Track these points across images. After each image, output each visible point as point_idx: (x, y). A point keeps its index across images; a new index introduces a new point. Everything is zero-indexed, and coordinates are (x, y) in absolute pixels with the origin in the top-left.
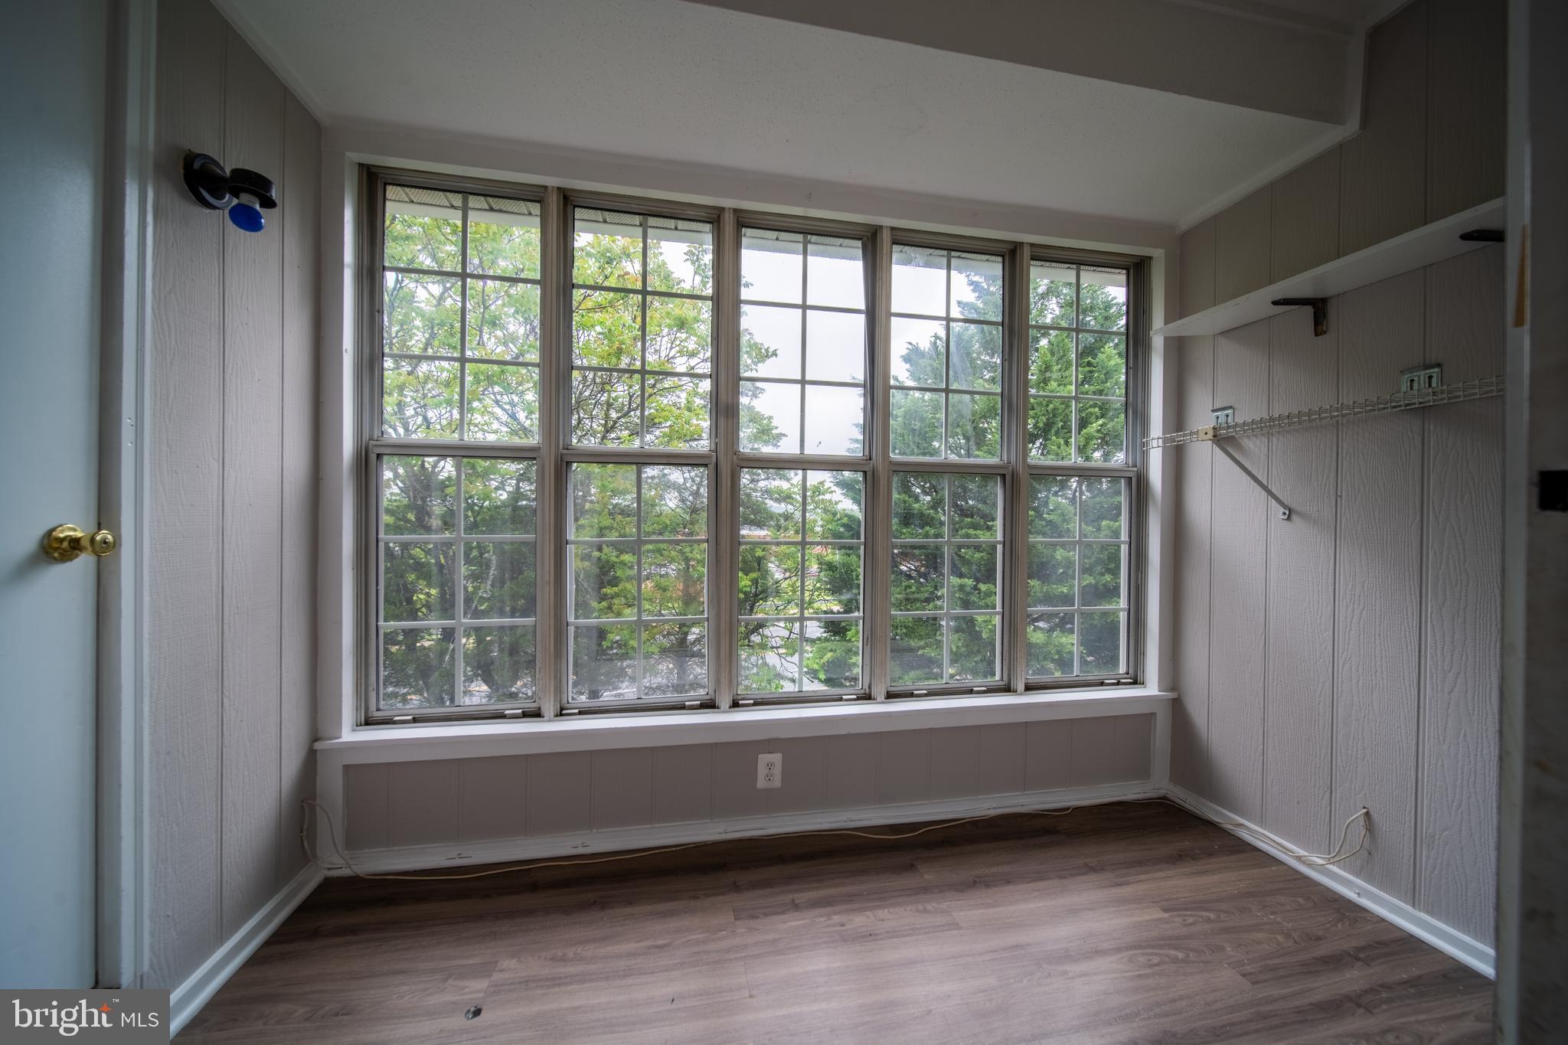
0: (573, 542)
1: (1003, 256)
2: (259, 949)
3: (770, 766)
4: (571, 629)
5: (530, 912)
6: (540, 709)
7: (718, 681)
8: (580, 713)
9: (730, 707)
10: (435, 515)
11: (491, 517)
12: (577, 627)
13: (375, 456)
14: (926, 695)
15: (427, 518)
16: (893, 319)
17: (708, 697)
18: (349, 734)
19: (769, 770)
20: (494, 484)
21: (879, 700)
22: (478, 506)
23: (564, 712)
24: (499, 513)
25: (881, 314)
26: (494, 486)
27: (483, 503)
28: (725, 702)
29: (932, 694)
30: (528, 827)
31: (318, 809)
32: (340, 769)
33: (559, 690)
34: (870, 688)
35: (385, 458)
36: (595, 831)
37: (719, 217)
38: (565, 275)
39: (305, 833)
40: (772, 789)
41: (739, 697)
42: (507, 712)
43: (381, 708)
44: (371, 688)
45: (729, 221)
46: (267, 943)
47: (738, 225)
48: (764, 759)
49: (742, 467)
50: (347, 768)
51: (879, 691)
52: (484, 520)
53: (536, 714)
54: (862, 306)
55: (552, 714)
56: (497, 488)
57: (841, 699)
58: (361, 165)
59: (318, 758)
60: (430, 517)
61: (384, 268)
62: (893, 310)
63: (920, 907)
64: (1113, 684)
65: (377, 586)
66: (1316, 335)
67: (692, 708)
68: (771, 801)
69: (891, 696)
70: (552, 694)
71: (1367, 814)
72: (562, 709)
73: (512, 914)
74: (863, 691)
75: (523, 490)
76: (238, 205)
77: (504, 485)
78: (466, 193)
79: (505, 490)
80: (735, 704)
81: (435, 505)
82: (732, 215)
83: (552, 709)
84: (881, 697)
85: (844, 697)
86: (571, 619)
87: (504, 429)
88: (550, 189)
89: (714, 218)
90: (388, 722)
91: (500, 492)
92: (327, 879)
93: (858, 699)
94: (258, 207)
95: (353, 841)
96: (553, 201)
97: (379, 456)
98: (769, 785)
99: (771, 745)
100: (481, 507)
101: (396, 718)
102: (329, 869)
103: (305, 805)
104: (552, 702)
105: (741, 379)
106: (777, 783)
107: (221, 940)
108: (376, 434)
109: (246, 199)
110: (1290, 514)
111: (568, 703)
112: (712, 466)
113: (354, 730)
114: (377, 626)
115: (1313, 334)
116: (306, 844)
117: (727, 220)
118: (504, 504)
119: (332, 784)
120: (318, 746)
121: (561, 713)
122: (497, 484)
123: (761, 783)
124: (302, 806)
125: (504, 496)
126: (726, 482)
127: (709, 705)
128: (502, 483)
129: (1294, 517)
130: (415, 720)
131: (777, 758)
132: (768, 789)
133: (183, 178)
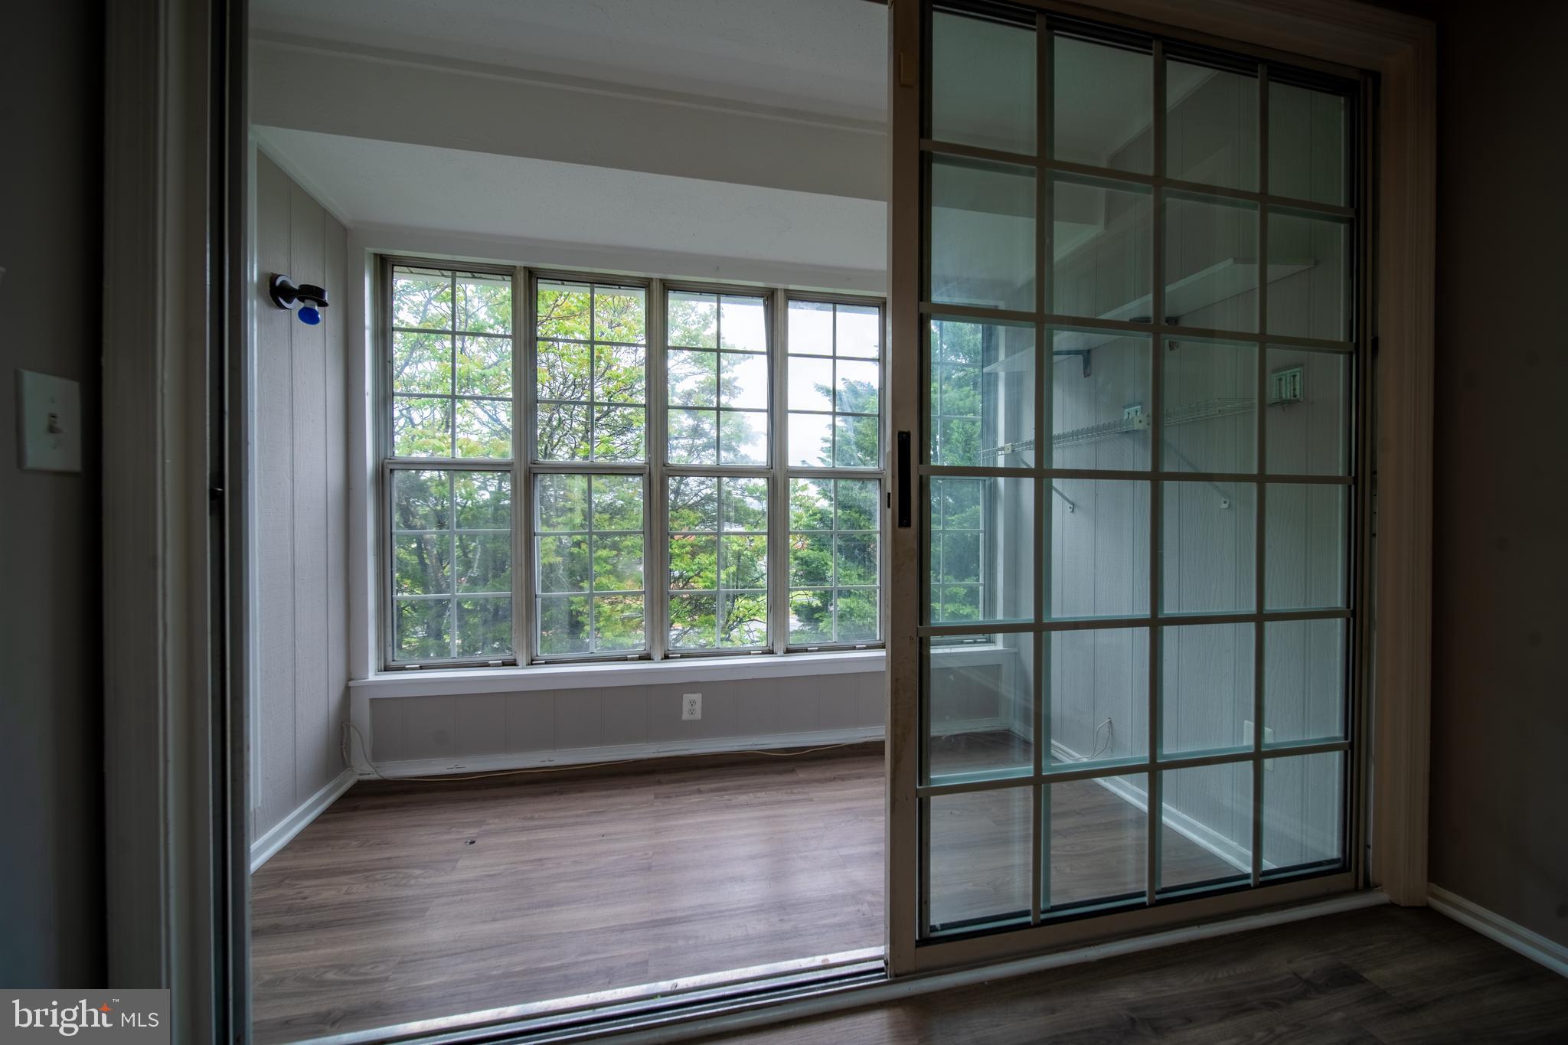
0: (540, 534)
1: (879, 307)
2: (320, 815)
3: (692, 703)
4: (539, 600)
5: (509, 797)
6: (515, 660)
7: (653, 640)
8: (546, 663)
9: (662, 659)
10: (418, 515)
11: (474, 516)
12: (543, 599)
13: (389, 471)
14: (818, 651)
15: (411, 518)
16: (790, 358)
17: (645, 652)
18: (373, 676)
19: (692, 706)
20: (477, 484)
21: (779, 654)
22: (461, 506)
23: (534, 662)
24: (480, 512)
25: (778, 354)
26: (476, 487)
27: (466, 503)
28: (657, 655)
29: (820, 650)
30: (507, 746)
31: (352, 729)
32: (368, 701)
33: (530, 646)
34: (773, 645)
35: (396, 472)
36: (558, 750)
37: (649, 284)
38: (531, 331)
39: (344, 746)
40: (694, 721)
41: (670, 652)
42: (490, 662)
43: (395, 659)
44: (388, 645)
45: (656, 287)
46: (324, 813)
47: (664, 289)
48: (687, 698)
49: (669, 476)
50: (373, 701)
51: (780, 648)
52: (466, 519)
53: (513, 664)
54: (764, 349)
55: (525, 664)
56: (480, 488)
57: (750, 654)
58: (376, 255)
59: (352, 693)
60: (414, 517)
61: (393, 329)
62: (790, 352)
63: (789, 791)
64: (970, 643)
65: (392, 567)
66: (1085, 376)
67: (632, 659)
68: (693, 730)
69: (789, 651)
70: (525, 648)
71: (1110, 722)
72: (532, 660)
73: (495, 798)
74: (768, 648)
75: (504, 490)
76: (304, 308)
77: (486, 485)
78: (454, 271)
79: (487, 490)
80: (666, 657)
81: (418, 505)
82: (658, 284)
83: (525, 660)
84: (781, 652)
85: (752, 652)
86: (539, 592)
87: (486, 430)
88: (518, 268)
89: (645, 284)
90: (401, 669)
91: (482, 492)
92: (359, 781)
93: (763, 653)
94: (316, 308)
95: (378, 755)
96: (521, 277)
97: (392, 471)
98: (692, 718)
99: (693, 686)
100: (464, 507)
101: (407, 667)
102: (361, 775)
103: (344, 726)
104: (525, 655)
105: (669, 407)
106: (698, 716)
107: (296, 806)
108: (389, 454)
109: (309, 303)
110: (1074, 507)
111: (537, 656)
112: (646, 476)
113: (376, 675)
114: (392, 598)
115: (1083, 376)
116: (345, 754)
117: (655, 287)
118: (486, 504)
119: (362, 714)
120: (351, 684)
121: (532, 663)
122: (479, 484)
123: (686, 716)
124: (342, 726)
125: (487, 496)
126: (656, 487)
127: (646, 657)
128: (483, 483)
129: (1076, 510)
130: (421, 668)
131: (697, 697)
132: (691, 721)
133: (269, 293)
